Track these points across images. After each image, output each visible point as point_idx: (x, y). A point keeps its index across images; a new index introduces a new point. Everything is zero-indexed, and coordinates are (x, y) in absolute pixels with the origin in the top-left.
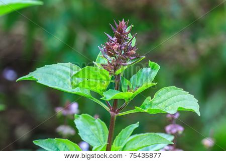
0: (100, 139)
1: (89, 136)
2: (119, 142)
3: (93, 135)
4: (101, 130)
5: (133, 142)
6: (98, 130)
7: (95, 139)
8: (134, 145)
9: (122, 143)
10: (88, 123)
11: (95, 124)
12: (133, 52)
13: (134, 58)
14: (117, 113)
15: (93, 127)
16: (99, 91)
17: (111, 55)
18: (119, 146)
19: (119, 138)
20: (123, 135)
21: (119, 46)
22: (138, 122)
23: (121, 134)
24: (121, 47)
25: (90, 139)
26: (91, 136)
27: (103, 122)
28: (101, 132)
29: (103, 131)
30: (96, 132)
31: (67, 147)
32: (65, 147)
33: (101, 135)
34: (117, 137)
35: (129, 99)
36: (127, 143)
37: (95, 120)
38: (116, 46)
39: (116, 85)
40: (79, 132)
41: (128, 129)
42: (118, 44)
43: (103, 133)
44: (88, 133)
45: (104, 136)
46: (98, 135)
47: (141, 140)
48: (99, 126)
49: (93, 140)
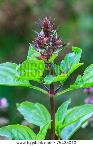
0: (42, 119)
1: (32, 118)
2: (58, 118)
3: (36, 117)
4: (41, 112)
5: (71, 115)
6: (39, 112)
7: (38, 119)
8: (72, 117)
9: (61, 118)
10: (29, 108)
11: (35, 108)
12: (60, 41)
13: (61, 46)
14: (55, 94)
15: (34, 111)
16: (37, 79)
17: (42, 48)
18: (59, 121)
19: (58, 114)
20: (60, 111)
21: (48, 39)
22: (70, 99)
23: (59, 111)
24: (49, 40)
25: (35, 120)
26: (35, 118)
27: (42, 105)
28: (42, 113)
29: (43, 112)
30: (38, 114)
31: (19, 130)
32: (18, 131)
33: (43, 116)
34: (56, 114)
35: (63, 81)
36: (66, 117)
37: (34, 105)
38: (45, 39)
39: (50, 71)
40: (24, 116)
41: (63, 106)
42: (46, 37)
43: (44, 114)
44: (31, 116)
45: (45, 116)
46: (40, 116)
47: (76, 112)
48: (39, 108)
49: (37, 121)
